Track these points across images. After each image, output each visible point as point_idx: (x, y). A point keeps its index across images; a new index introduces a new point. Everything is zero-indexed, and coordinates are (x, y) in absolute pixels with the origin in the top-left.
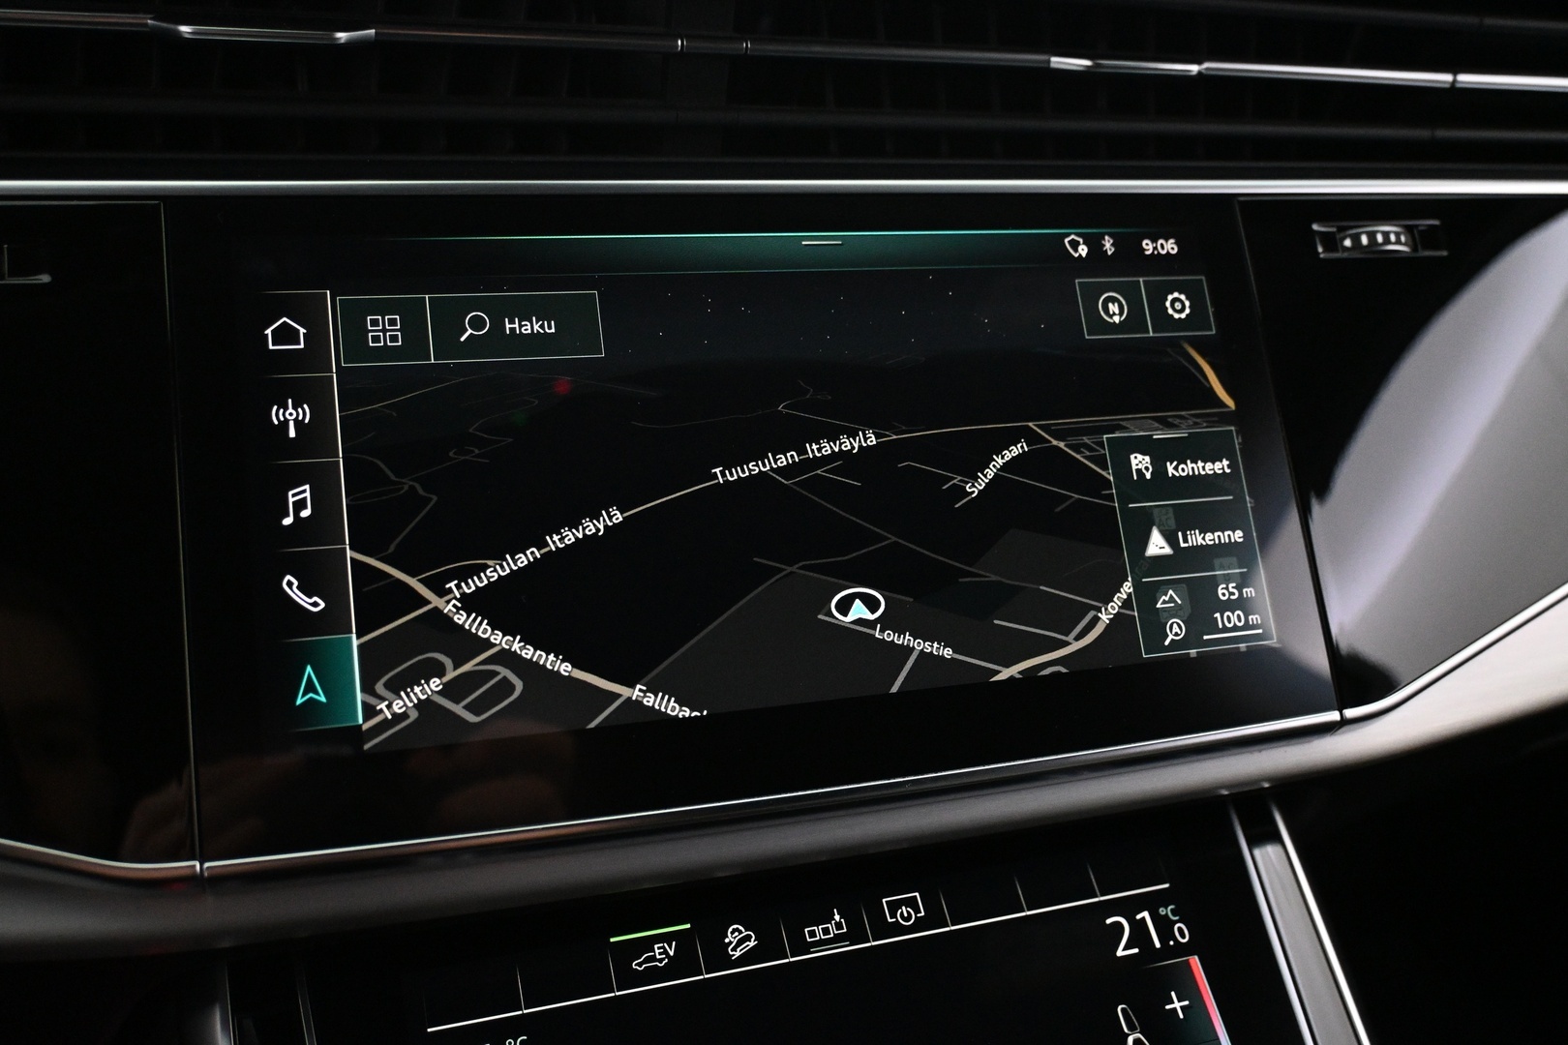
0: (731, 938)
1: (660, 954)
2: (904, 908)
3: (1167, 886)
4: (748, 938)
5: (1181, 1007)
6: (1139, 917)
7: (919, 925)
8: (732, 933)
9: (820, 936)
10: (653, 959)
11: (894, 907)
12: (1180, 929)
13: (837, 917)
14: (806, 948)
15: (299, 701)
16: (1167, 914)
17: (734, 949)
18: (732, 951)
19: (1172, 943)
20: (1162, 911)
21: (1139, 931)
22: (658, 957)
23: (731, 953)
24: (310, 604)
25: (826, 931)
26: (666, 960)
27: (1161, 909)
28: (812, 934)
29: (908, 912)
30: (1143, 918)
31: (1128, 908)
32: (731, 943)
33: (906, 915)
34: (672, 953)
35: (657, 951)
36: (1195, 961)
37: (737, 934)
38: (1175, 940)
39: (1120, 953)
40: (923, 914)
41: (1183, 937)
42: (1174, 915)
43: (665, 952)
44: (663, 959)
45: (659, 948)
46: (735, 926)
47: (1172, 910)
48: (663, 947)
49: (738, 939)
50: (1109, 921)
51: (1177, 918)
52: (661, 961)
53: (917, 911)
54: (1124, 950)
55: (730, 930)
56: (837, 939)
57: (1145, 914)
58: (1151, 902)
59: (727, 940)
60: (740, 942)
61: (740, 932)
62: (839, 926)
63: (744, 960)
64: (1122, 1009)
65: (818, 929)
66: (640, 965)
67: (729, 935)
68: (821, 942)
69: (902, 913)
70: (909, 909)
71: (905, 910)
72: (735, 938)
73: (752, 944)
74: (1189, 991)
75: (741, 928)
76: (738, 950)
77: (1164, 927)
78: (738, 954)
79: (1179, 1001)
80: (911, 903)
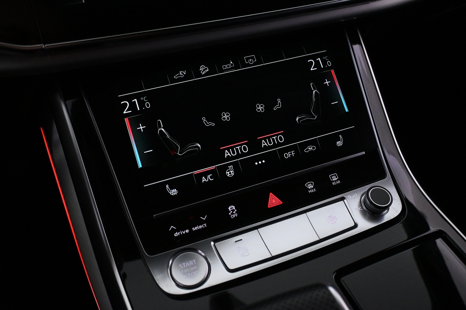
1: (181, 74)
3: (325, 51)
4: (206, 69)
7: (255, 64)
8: (202, 68)
10: (180, 75)
11: (247, 59)
12: (329, 62)
13: (231, 62)
14: (223, 71)
16: (325, 58)
18: (202, 72)
20: (324, 58)
21: (317, 63)
25: (228, 66)
29: (251, 60)
30: (318, 60)
31: (314, 57)
32: (201, 70)
34: (185, 74)
35: (181, 73)
36: (333, 71)
37: (203, 68)
38: (327, 65)
39: (311, 69)
40: (256, 61)
41: (330, 64)
42: (327, 59)
43: (183, 73)
44: (183, 75)
45: (181, 72)
46: (202, 66)
47: (327, 57)
48: (182, 72)
49: (203, 69)
50: (309, 61)
52: (182, 76)
53: (254, 60)
54: (313, 69)
56: (232, 68)
58: (320, 56)
59: (200, 70)
60: (204, 70)
61: (204, 67)
62: (232, 65)
63: (206, 75)
65: (226, 66)
66: (176, 77)
68: (227, 70)
69: (250, 61)
73: (207, 70)
74: (330, 78)
77: (324, 62)
78: (204, 73)
79: (328, 82)
80: (252, 58)
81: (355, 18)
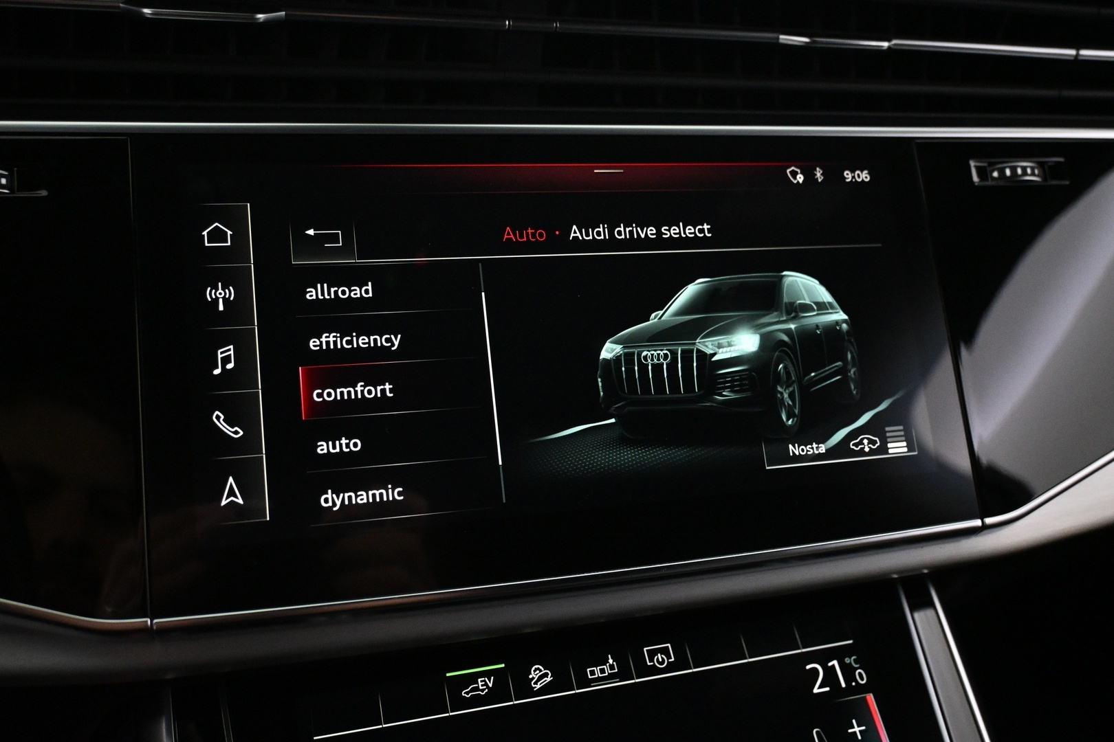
0: (534, 675)
1: (482, 685)
2: (659, 655)
3: (851, 642)
4: (546, 675)
5: (860, 731)
6: (830, 664)
7: (671, 667)
8: (535, 671)
9: (598, 674)
10: (477, 689)
11: (652, 654)
12: (860, 674)
13: (611, 661)
14: (588, 683)
15: (224, 503)
16: (850, 663)
17: (536, 683)
18: (534, 684)
19: (854, 684)
20: (847, 660)
22: (481, 688)
23: (534, 686)
24: (233, 433)
25: (602, 671)
26: (487, 690)
27: (846, 659)
28: (593, 673)
29: (662, 658)
30: (833, 666)
31: (822, 658)
32: (533, 678)
33: (660, 660)
34: (490, 685)
35: (480, 684)
36: (871, 698)
37: (538, 672)
38: (857, 682)
39: (816, 690)
40: (673, 659)
41: (862, 679)
42: (856, 663)
43: (486, 684)
44: (485, 689)
45: (481, 681)
46: (537, 666)
47: (854, 660)
48: (485, 681)
49: (539, 675)
50: (808, 667)
51: (857, 666)
52: (482, 691)
53: (669, 657)
54: (819, 688)
55: (533, 669)
56: (611, 677)
57: (835, 662)
58: (839, 654)
59: (531, 677)
60: (540, 678)
61: (541, 671)
62: (612, 667)
63: (542, 691)
64: (817, 732)
65: (597, 670)
66: (467, 693)
67: (532, 672)
68: (599, 679)
69: (658, 659)
70: (663, 656)
71: (660, 656)
72: (536, 675)
73: (549, 679)
74: (865, 719)
75: (541, 667)
76: (539, 683)
77: (848, 672)
78: (538, 686)
79: (858, 727)
80: (665, 651)
81: (926, 571)
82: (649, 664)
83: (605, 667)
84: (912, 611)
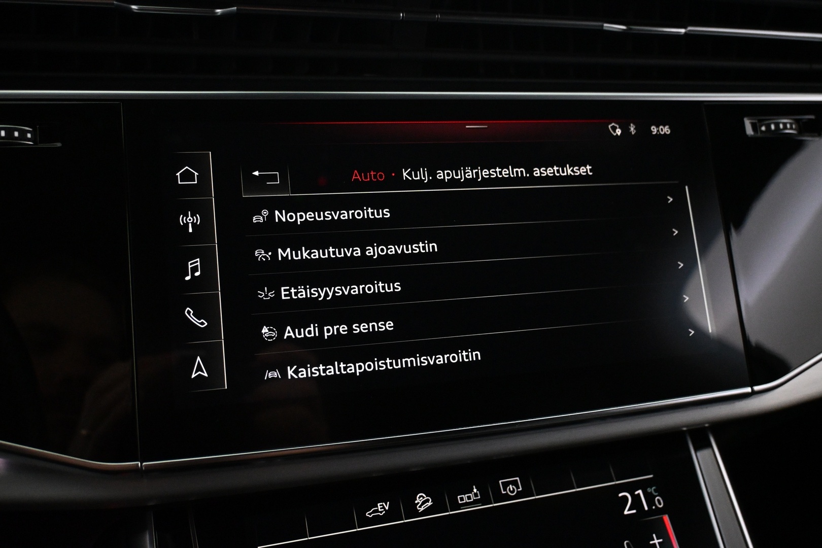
0: (419, 501)
1: (381, 508)
2: (511, 486)
3: (651, 476)
4: (427, 501)
5: (659, 543)
6: (636, 493)
7: (519, 495)
8: (419, 498)
9: (466, 500)
10: (377, 511)
11: (506, 485)
12: (658, 500)
13: (475, 490)
14: (459, 507)
15: (193, 376)
16: (651, 492)
17: (420, 507)
19: (654, 507)
20: (649, 490)
21: (636, 499)
22: (380, 510)
23: (419, 509)
24: (201, 324)
25: (469, 498)
26: (384, 512)
27: (648, 489)
28: (462, 499)
29: (513, 488)
30: (639, 494)
31: (631, 488)
32: (418, 503)
33: (512, 489)
34: (387, 508)
35: (379, 507)
36: (666, 518)
37: (421, 498)
38: (656, 506)
39: (626, 512)
40: (521, 489)
41: (660, 504)
42: (656, 492)
43: (384, 508)
45: (380, 505)
46: (421, 494)
47: (654, 490)
48: (382, 505)
49: (422, 501)
50: (620, 495)
51: (657, 494)
52: (381, 512)
53: (518, 488)
54: (629, 510)
55: (418, 496)
56: (475, 502)
57: (640, 492)
58: (642, 485)
59: (416, 502)
60: (424, 503)
61: (424, 498)
62: (476, 495)
63: (425, 513)
64: (627, 544)
65: (465, 497)
66: (369, 514)
67: (418, 499)
68: (467, 505)
69: (510, 489)
70: (514, 487)
71: (511, 487)
72: (421, 500)
73: (430, 504)
74: (663, 534)
75: (424, 495)
76: (422, 507)
77: (650, 499)
78: (422, 509)
79: (657, 539)
80: (515, 483)
81: (707, 425)
82: (503, 492)
83: (471, 495)
84: (696, 450)
